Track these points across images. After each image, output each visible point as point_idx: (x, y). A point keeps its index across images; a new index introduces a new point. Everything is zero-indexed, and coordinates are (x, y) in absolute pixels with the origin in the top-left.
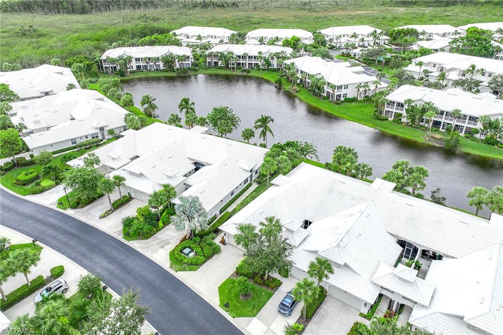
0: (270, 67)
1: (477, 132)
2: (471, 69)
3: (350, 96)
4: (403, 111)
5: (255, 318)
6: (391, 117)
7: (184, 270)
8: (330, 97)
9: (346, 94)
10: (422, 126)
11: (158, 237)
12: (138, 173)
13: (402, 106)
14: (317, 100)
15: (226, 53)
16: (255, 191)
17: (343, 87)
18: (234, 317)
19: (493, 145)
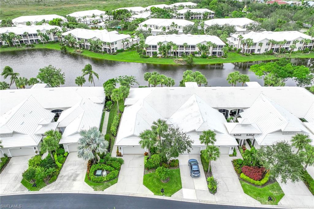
0: (49, 41)
1: (197, 53)
2: (173, 24)
3: (119, 48)
4: (156, 50)
5: (182, 189)
6: (151, 55)
7: (108, 186)
8: (107, 51)
9: (117, 48)
10: (170, 56)
11: (64, 175)
12: (12, 132)
13: (156, 47)
14: (100, 55)
15: (8, 34)
16: (110, 116)
17: (114, 43)
18: (170, 196)
19: (206, 58)
